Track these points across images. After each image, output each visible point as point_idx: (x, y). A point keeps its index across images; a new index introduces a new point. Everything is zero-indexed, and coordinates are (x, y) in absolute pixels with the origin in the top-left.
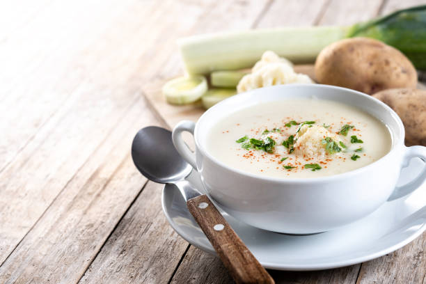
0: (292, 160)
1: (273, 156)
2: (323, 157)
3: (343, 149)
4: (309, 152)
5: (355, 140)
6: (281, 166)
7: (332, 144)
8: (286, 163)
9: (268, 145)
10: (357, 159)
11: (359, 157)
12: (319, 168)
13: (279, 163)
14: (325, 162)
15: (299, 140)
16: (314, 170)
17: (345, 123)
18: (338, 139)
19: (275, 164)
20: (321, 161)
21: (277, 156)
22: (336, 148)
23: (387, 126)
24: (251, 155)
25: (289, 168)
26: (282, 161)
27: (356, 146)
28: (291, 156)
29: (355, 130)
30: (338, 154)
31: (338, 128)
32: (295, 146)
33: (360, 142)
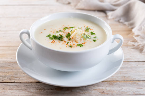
0: (71, 43)
1: (63, 42)
2: (83, 41)
3: (89, 37)
4: (77, 39)
5: (92, 33)
6: (67, 46)
7: (85, 36)
8: (69, 44)
9: (60, 37)
10: (96, 41)
11: (96, 40)
12: (82, 46)
13: (67, 45)
14: (84, 43)
15: (72, 35)
16: (81, 47)
17: (86, 27)
18: (86, 33)
19: (65, 45)
20: (82, 43)
21: (65, 42)
22: (87, 37)
23: (102, 27)
24: (55, 42)
25: (71, 46)
26: (67, 44)
27: (93, 36)
28: (70, 41)
29: (91, 29)
30: (88, 40)
31: (84, 29)
32: (71, 37)
33: (94, 34)
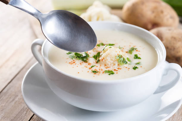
0: (97, 67)
1: (87, 64)
2: (116, 67)
3: (128, 62)
4: (108, 63)
5: (136, 57)
6: (90, 71)
7: (122, 59)
8: (93, 69)
9: (85, 57)
10: (137, 69)
11: (138, 68)
12: (113, 74)
13: (90, 69)
14: (117, 70)
15: (103, 55)
16: (110, 74)
17: (132, 46)
18: (126, 56)
19: (87, 69)
20: (114, 69)
21: (89, 64)
22: (124, 62)
23: (156, 49)
24: (74, 62)
25: (95, 72)
26: (91, 67)
27: (137, 61)
28: (97, 65)
29: (137, 51)
30: (125, 65)
31: (128, 49)
32: (100, 59)
33: (139, 58)
